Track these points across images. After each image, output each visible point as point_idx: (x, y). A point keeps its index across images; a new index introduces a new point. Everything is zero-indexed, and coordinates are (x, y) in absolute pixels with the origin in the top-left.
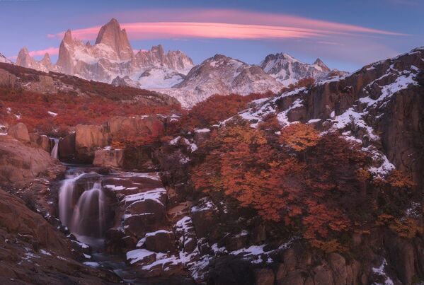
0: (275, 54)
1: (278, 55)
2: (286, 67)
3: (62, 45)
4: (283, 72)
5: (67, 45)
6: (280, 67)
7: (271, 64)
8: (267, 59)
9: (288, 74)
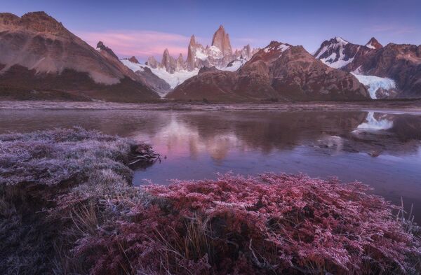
0: (329, 40)
1: (332, 39)
2: (337, 51)
3: (189, 47)
4: (333, 56)
5: (192, 47)
6: (331, 51)
7: (325, 49)
8: (322, 46)
9: (338, 56)
